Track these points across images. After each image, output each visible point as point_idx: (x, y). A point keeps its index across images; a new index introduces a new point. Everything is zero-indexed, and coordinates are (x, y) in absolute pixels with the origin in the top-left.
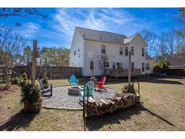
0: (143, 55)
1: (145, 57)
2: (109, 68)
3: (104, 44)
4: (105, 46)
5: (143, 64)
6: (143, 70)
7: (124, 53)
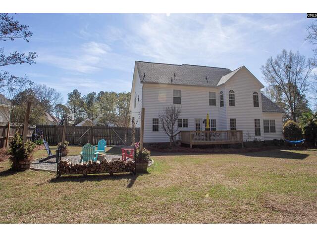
0: (256, 104)
1: (260, 109)
2: (188, 130)
3: (178, 88)
4: (180, 91)
5: (257, 121)
6: (258, 132)
7: (218, 102)
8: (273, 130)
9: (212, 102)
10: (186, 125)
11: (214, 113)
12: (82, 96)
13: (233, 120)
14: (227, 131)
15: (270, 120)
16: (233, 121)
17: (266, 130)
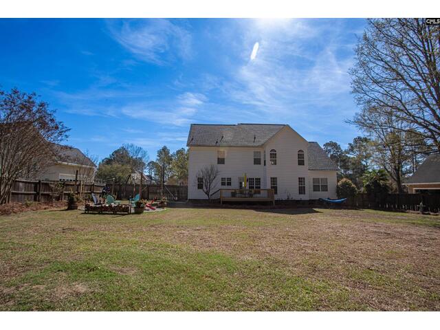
0: (301, 162)
1: (305, 167)
2: (231, 188)
4: (224, 152)
5: (301, 180)
6: (302, 190)
7: (262, 162)
8: (325, 188)
9: (257, 161)
10: (229, 184)
11: (256, 172)
12: (171, 153)
13: (274, 178)
14: (268, 190)
15: (322, 179)
16: (274, 180)
17: (316, 188)
